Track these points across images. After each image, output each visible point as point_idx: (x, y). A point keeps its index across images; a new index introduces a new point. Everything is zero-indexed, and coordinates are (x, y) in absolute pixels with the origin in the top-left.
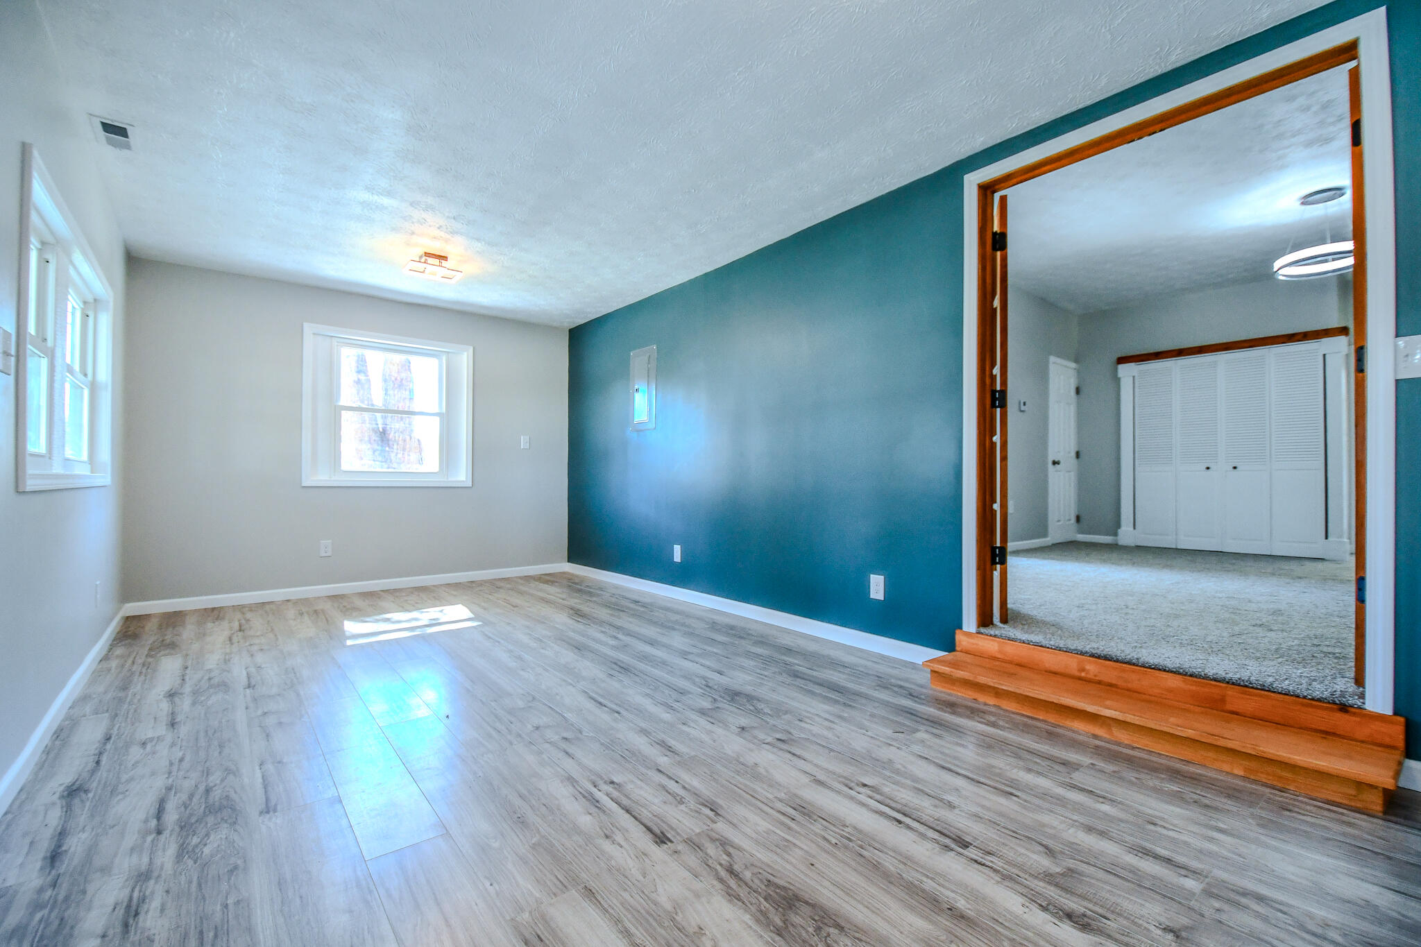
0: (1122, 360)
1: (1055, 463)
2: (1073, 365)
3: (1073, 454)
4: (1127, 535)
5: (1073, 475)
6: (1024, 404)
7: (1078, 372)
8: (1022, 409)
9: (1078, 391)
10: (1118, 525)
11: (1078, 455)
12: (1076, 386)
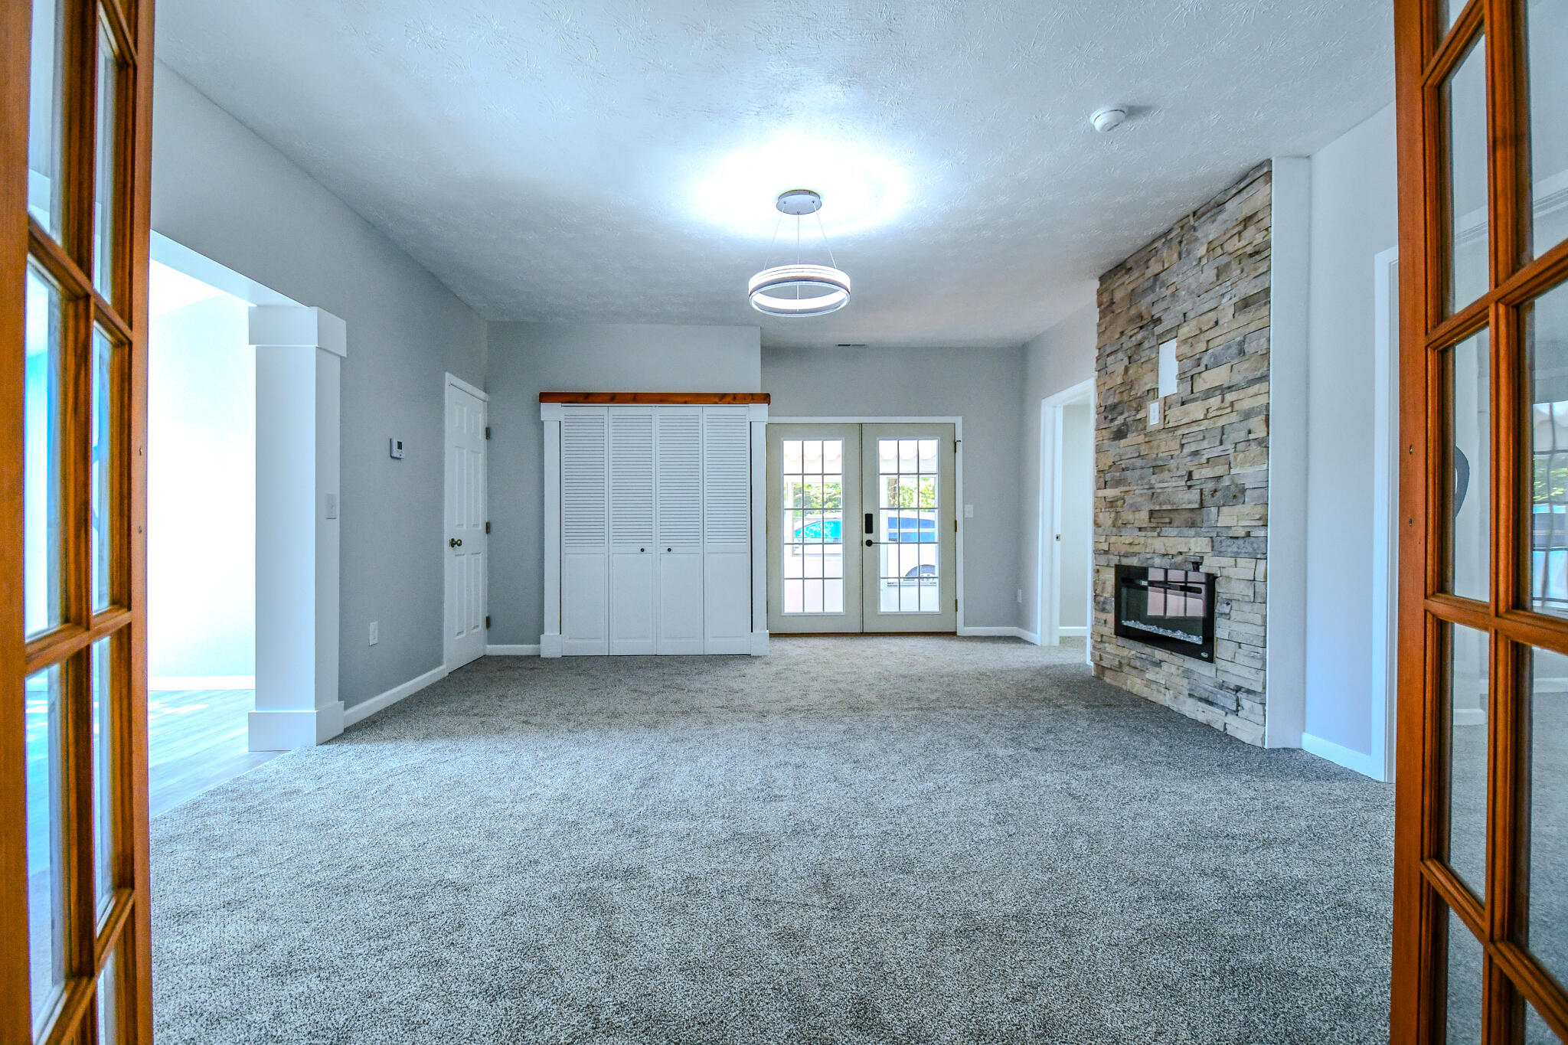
0: (546, 397)
1: (453, 543)
2: (482, 394)
3: (482, 528)
4: (552, 645)
5: (481, 560)
6: (400, 446)
7: (490, 407)
8: (395, 454)
9: (488, 433)
10: (541, 630)
11: (488, 528)
12: (486, 426)
